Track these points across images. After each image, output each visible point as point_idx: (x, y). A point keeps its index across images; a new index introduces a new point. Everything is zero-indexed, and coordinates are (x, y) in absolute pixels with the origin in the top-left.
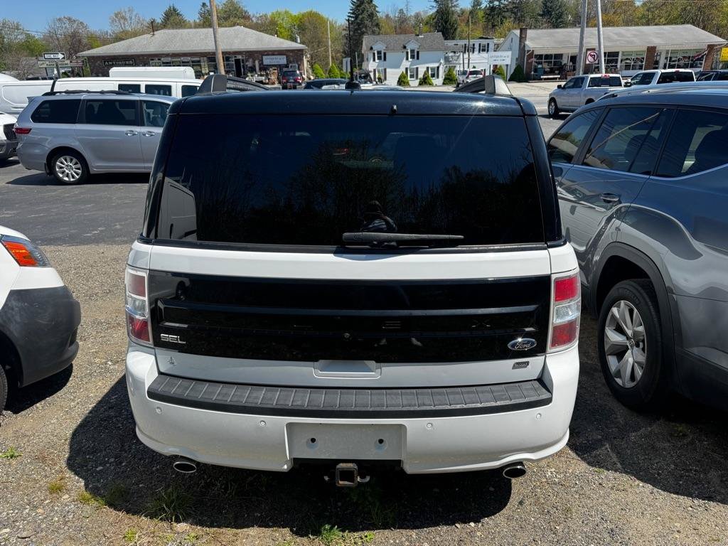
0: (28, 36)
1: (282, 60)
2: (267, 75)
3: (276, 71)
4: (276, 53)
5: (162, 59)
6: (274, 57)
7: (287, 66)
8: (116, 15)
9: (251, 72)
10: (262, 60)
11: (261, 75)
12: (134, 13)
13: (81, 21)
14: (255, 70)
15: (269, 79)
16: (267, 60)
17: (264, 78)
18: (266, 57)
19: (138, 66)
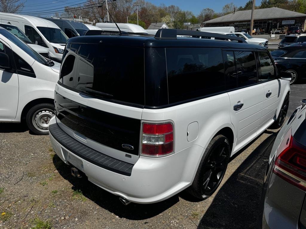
0: (193, 17)
1: (293, 22)
2: (282, 29)
3: (287, 28)
4: (290, 19)
5: (235, 23)
6: (288, 21)
7: (294, 25)
8: (226, 6)
9: (274, 28)
10: (281, 23)
11: (279, 30)
12: (233, 5)
13: (212, 9)
14: (277, 28)
15: (282, 31)
16: (284, 23)
17: (280, 31)
18: (284, 21)
19: (225, 26)
